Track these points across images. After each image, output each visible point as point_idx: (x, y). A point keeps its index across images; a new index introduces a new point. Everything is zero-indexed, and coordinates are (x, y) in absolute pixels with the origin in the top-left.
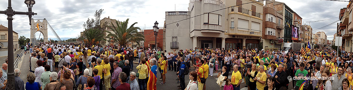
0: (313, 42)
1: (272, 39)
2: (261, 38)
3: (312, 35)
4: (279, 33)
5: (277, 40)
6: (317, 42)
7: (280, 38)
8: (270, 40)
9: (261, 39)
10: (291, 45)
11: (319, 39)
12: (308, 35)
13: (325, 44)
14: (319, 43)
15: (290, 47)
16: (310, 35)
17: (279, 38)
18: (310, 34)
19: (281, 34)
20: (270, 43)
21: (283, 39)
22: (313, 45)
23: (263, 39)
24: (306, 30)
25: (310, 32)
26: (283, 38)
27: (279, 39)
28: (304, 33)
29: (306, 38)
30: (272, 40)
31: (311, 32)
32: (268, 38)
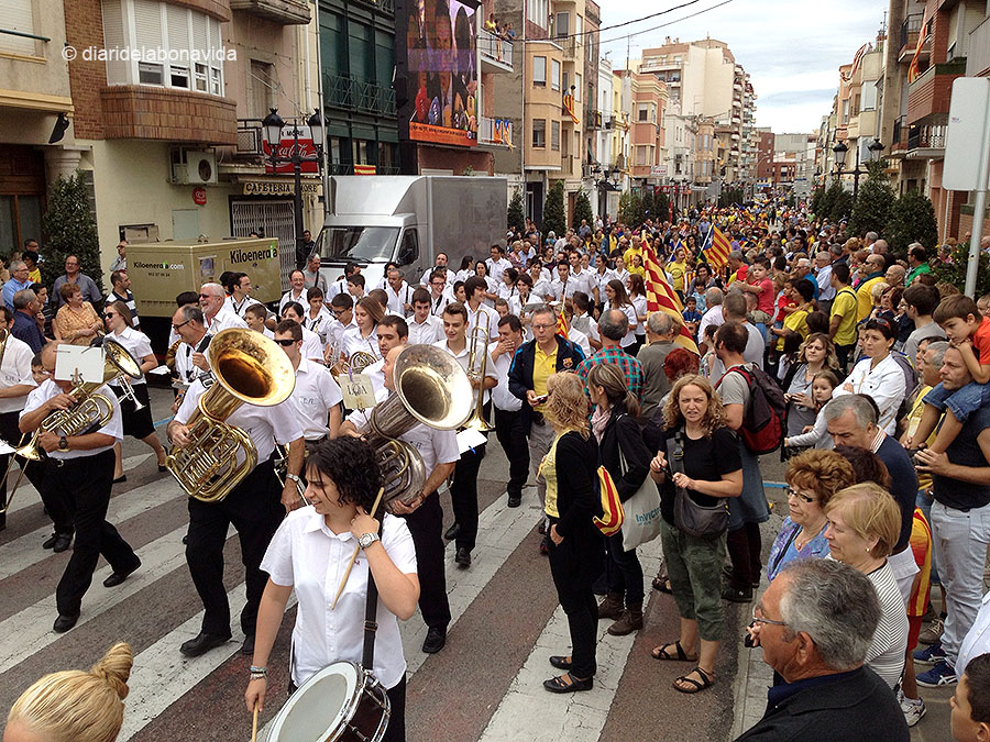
0: (604, 156)
1: (188, 136)
2: (61, 126)
3: (603, 84)
4: (262, 67)
5: (248, 143)
6: (648, 158)
7: (280, 124)
8: (176, 152)
9: (69, 140)
10: (407, 204)
11: (668, 124)
12: (555, 79)
13: (728, 178)
14: (671, 174)
15: (399, 221)
16: (577, 82)
17: (273, 121)
18: (579, 67)
19: (282, 73)
20: (176, 185)
21: (319, 135)
22: (604, 188)
23: (83, 144)
24: (537, 33)
25: (580, 52)
26: (314, 122)
27: (273, 135)
28: (520, 61)
29: (534, 113)
30: (197, 146)
31: (592, 50)
32: (149, 123)
